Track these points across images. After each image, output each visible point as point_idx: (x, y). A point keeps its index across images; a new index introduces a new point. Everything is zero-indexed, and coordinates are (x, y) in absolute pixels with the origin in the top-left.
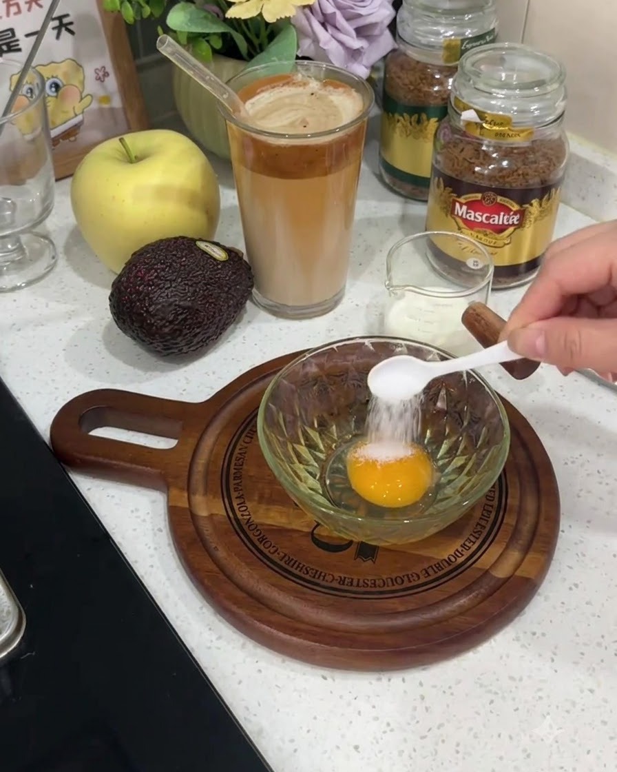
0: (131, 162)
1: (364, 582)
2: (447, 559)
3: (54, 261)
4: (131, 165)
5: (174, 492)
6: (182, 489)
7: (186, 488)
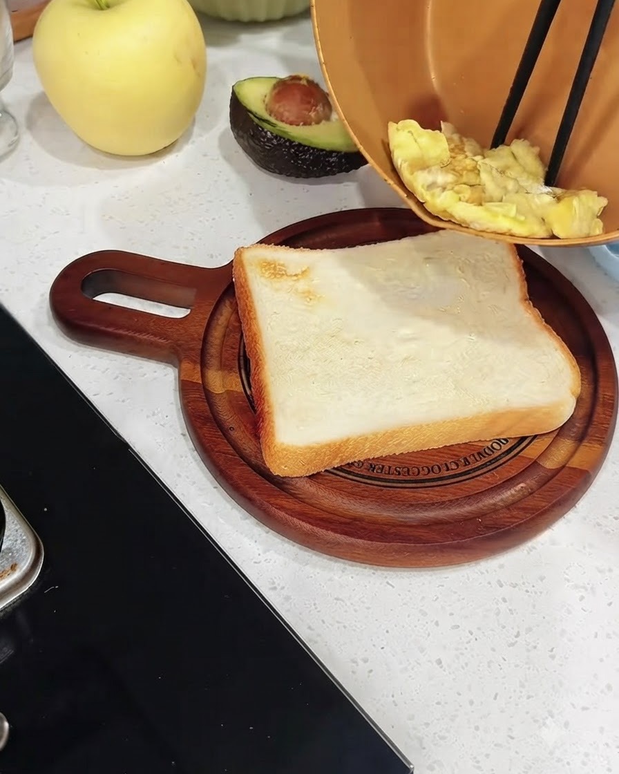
0: (102, 9)
1: (396, 470)
2: (490, 447)
3: (16, 138)
4: (101, 12)
5: (186, 365)
6: (195, 362)
7: (199, 361)
